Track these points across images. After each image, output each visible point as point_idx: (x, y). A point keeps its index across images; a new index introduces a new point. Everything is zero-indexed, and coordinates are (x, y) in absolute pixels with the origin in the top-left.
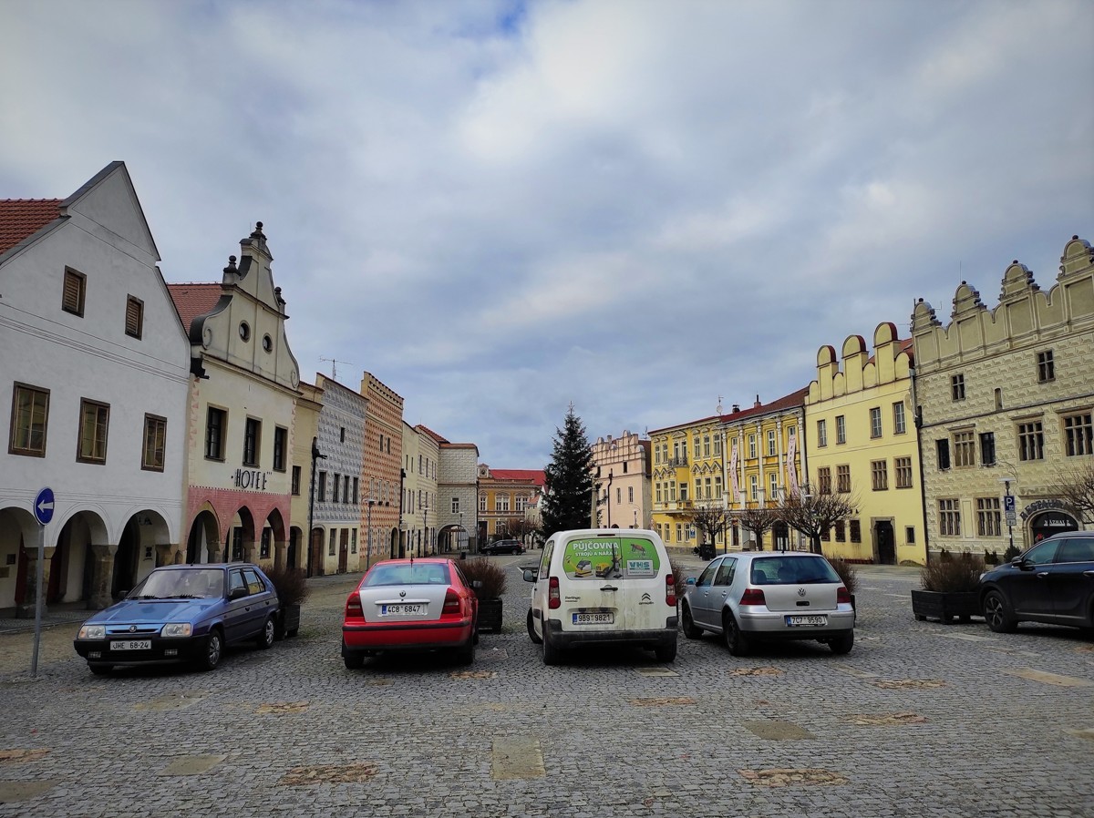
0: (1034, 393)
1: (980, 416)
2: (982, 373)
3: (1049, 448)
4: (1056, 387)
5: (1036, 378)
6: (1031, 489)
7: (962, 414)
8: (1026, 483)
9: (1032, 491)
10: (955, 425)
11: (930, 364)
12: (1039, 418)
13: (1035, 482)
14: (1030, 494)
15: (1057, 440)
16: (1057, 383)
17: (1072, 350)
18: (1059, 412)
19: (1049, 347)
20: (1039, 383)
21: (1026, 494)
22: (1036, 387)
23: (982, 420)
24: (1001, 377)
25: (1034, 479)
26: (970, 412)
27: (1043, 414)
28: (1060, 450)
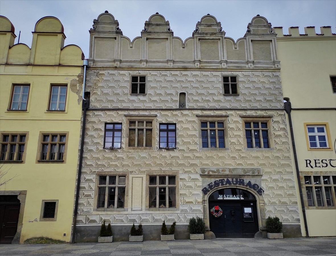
0: (219, 101)
1: (162, 110)
2: (168, 79)
3: (232, 141)
4: (240, 101)
5: (222, 91)
6: (212, 169)
7: (141, 106)
8: (207, 165)
9: (213, 171)
10: (132, 113)
11: (108, 62)
12: (223, 119)
13: (217, 165)
14: (211, 173)
15: (240, 136)
16: (240, 98)
17: (255, 79)
18: (242, 117)
19: (235, 73)
20: (224, 95)
21: (206, 173)
22: (222, 98)
23: (163, 113)
24: (188, 85)
25: (215, 162)
26: (151, 105)
27: (227, 116)
28: (242, 143)
